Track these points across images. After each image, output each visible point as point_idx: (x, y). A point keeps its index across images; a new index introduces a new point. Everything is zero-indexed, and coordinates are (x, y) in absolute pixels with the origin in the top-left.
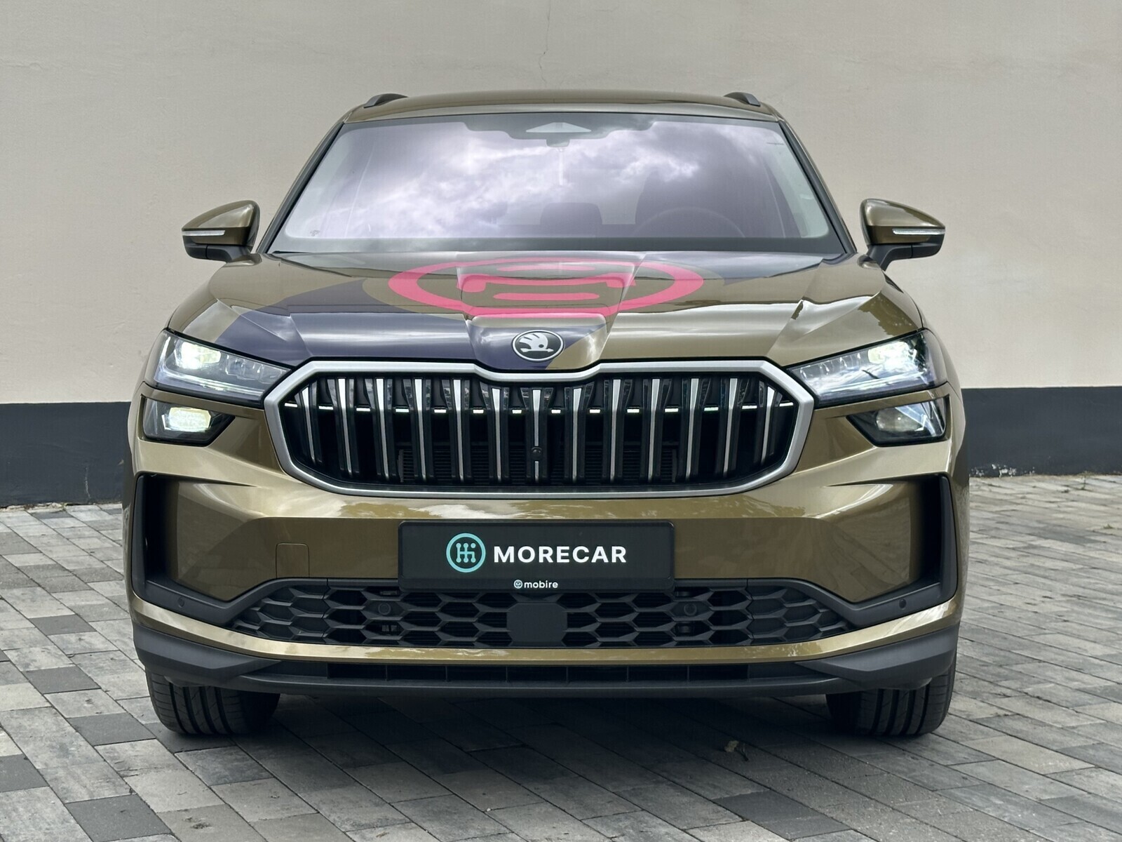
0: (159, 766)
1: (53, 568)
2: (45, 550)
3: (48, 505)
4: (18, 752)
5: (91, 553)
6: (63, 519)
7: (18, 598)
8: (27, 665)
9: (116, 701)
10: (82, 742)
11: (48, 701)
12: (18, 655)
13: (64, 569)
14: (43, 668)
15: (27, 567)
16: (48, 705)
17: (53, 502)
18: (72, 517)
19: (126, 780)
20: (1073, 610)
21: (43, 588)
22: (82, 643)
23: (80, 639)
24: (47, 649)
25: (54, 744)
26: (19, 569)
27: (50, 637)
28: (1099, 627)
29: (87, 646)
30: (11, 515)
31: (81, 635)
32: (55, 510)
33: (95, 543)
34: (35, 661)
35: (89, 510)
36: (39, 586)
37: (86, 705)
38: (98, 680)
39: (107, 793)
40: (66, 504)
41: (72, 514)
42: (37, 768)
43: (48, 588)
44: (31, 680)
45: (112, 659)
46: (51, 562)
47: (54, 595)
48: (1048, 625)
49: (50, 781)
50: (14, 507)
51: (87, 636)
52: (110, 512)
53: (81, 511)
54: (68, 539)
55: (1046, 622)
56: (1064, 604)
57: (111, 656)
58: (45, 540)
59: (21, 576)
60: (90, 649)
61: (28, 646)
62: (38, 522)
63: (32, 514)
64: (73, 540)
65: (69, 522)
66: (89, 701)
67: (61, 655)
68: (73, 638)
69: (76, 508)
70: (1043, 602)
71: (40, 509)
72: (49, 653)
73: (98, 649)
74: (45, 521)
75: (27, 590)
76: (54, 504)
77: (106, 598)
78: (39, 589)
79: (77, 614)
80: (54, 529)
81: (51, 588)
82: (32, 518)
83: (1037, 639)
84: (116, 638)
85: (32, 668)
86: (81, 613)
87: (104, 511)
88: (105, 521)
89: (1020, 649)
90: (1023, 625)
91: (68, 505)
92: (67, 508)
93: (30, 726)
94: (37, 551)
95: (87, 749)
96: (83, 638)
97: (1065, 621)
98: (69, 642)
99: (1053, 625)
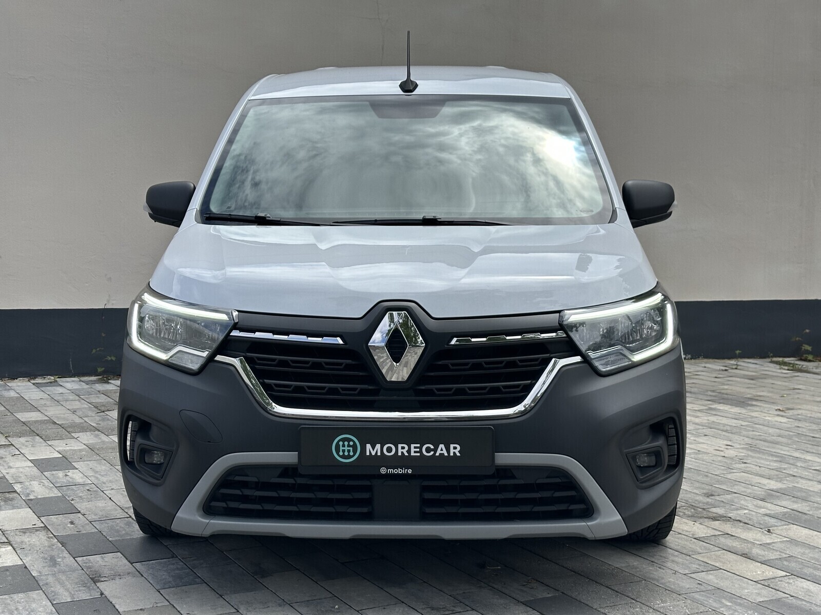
0: (122, 574)
1: (47, 422)
2: (43, 409)
3: (44, 378)
4: (20, 563)
5: (74, 412)
6: (55, 388)
7: (23, 445)
8: (28, 495)
9: (90, 522)
10: (66, 554)
11: (43, 523)
12: (22, 487)
13: (55, 423)
14: (39, 497)
15: (29, 421)
16: (43, 525)
17: (48, 375)
18: (61, 386)
19: (98, 584)
20: (748, 455)
21: (41, 437)
22: (67, 478)
23: (66, 475)
24: (43, 483)
25: (46, 556)
26: (24, 423)
27: (45, 473)
28: (769, 467)
29: (71, 480)
30: (19, 384)
31: (67, 472)
32: (49, 381)
33: (77, 405)
34: (33, 491)
35: (73, 381)
36: (38, 435)
37: (69, 525)
38: (78, 506)
39: (84, 596)
40: (57, 377)
41: (61, 384)
42: (34, 575)
43: (43, 437)
44: (30, 505)
45: (88, 490)
46: (47, 418)
47: (47, 442)
48: (734, 466)
49: (43, 585)
50: (21, 379)
51: (71, 473)
52: (87, 383)
53: (68, 382)
54: (58, 402)
55: (731, 464)
56: (741, 450)
57: (88, 488)
58: (43, 402)
59: (25, 428)
60: (73, 483)
61: (29, 480)
62: (38, 390)
63: (34, 384)
64: (61, 403)
65: (60, 390)
66: (72, 523)
67: (51, 487)
68: (60, 474)
69: (64, 379)
70: (727, 449)
71: (39, 380)
72: (43, 485)
73: (78, 482)
74: (43, 389)
75: (29, 439)
76: (49, 377)
77: (84, 444)
78: (38, 437)
79: (63, 456)
80: (48, 395)
81: (46, 437)
82: (33, 386)
83: (729, 476)
84: (91, 475)
85: (32, 497)
86: (67, 455)
87: (83, 381)
88: (84, 389)
89: (718, 484)
90: (717, 466)
91: (58, 377)
92: (58, 379)
93: (29, 541)
94: (36, 409)
95: (69, 560)
96: (68, 474)
97: (745, 463)
98: (58, 478)
99: (738, 466)
